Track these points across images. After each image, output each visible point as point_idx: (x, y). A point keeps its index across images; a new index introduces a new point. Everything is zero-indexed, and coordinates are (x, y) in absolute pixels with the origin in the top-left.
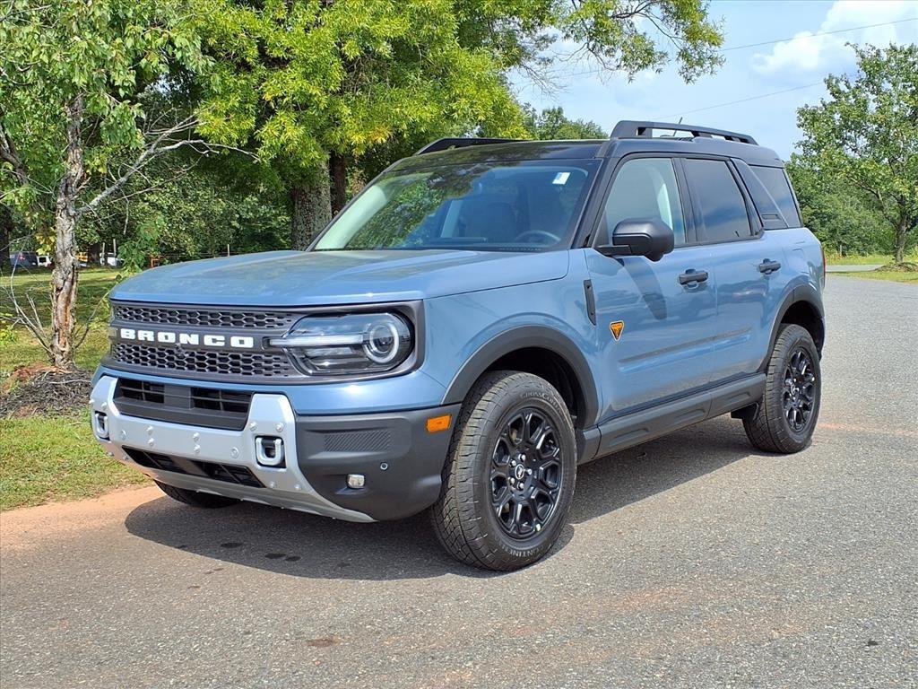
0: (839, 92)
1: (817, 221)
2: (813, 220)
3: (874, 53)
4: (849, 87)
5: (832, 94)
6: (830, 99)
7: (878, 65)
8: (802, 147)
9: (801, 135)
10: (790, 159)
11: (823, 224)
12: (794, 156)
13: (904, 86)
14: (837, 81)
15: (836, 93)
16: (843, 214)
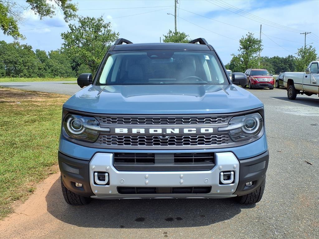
0: (73, 29)
1: (47, 67)
2: (46, 67)
3: (83, 19)
4: (76, 28)
5: (71, 30)
6: (70, 31)
7: (85, 22)
8: (64, 45)
9: (63, 41)
10: (61, 49)
11: (49, 68)
12: (62, 48)
13: (92, 29)
14: (72, 26)
15: (72, 29)
16: (55, 65)
